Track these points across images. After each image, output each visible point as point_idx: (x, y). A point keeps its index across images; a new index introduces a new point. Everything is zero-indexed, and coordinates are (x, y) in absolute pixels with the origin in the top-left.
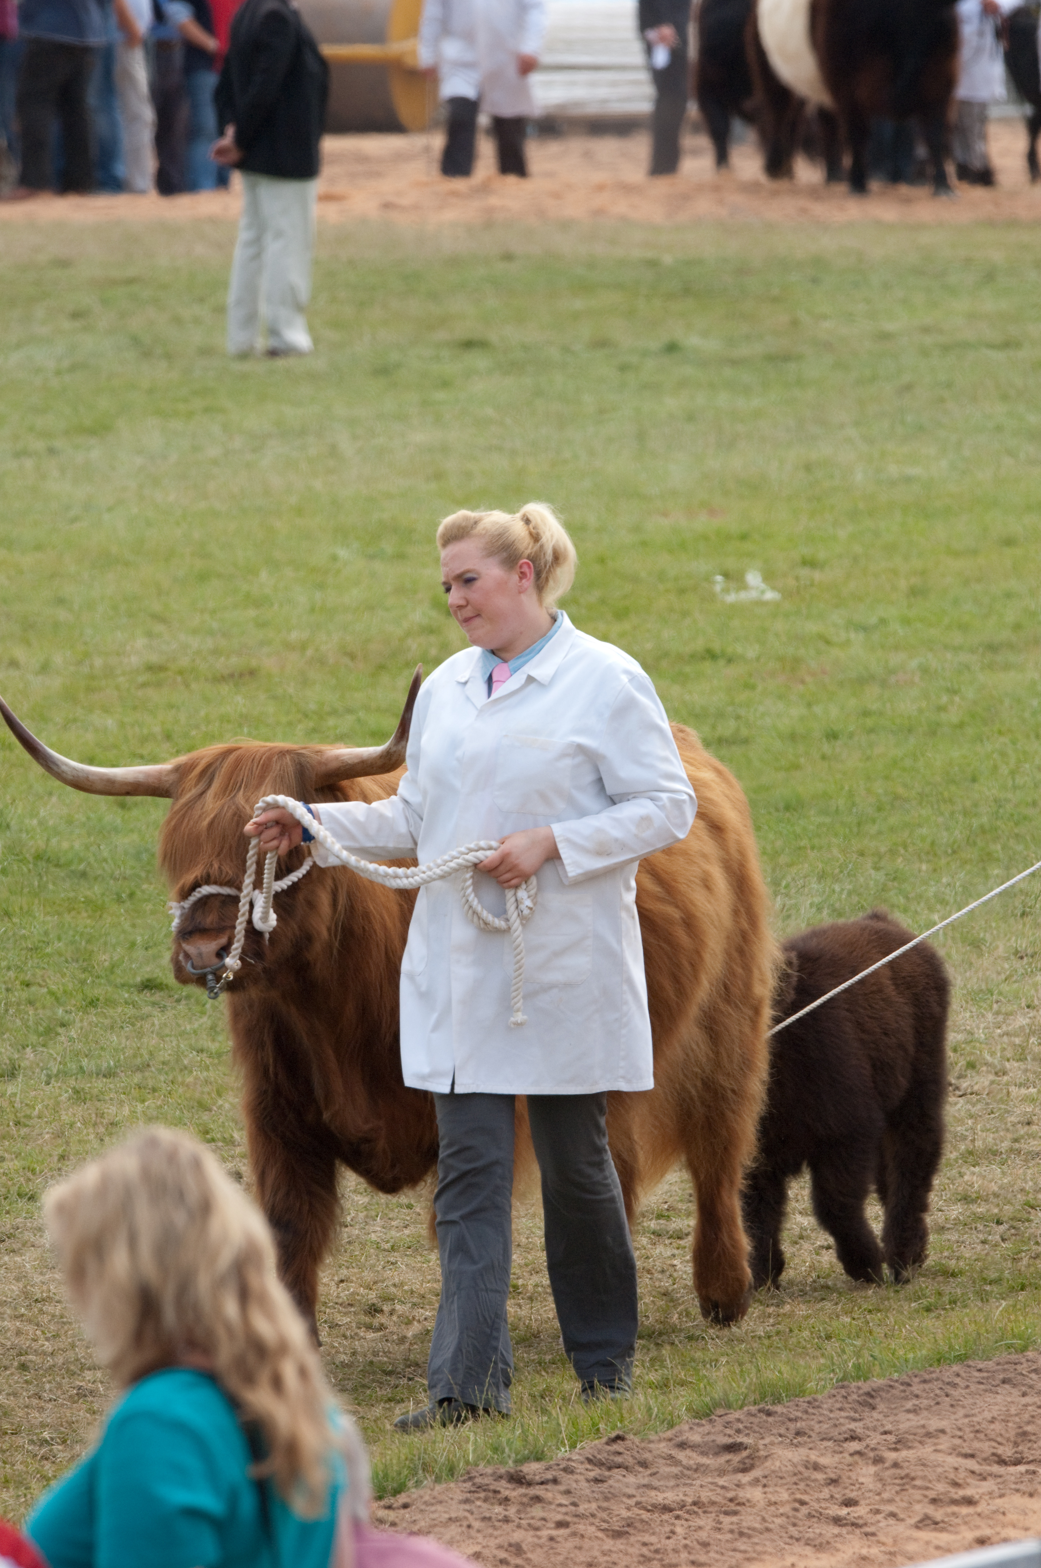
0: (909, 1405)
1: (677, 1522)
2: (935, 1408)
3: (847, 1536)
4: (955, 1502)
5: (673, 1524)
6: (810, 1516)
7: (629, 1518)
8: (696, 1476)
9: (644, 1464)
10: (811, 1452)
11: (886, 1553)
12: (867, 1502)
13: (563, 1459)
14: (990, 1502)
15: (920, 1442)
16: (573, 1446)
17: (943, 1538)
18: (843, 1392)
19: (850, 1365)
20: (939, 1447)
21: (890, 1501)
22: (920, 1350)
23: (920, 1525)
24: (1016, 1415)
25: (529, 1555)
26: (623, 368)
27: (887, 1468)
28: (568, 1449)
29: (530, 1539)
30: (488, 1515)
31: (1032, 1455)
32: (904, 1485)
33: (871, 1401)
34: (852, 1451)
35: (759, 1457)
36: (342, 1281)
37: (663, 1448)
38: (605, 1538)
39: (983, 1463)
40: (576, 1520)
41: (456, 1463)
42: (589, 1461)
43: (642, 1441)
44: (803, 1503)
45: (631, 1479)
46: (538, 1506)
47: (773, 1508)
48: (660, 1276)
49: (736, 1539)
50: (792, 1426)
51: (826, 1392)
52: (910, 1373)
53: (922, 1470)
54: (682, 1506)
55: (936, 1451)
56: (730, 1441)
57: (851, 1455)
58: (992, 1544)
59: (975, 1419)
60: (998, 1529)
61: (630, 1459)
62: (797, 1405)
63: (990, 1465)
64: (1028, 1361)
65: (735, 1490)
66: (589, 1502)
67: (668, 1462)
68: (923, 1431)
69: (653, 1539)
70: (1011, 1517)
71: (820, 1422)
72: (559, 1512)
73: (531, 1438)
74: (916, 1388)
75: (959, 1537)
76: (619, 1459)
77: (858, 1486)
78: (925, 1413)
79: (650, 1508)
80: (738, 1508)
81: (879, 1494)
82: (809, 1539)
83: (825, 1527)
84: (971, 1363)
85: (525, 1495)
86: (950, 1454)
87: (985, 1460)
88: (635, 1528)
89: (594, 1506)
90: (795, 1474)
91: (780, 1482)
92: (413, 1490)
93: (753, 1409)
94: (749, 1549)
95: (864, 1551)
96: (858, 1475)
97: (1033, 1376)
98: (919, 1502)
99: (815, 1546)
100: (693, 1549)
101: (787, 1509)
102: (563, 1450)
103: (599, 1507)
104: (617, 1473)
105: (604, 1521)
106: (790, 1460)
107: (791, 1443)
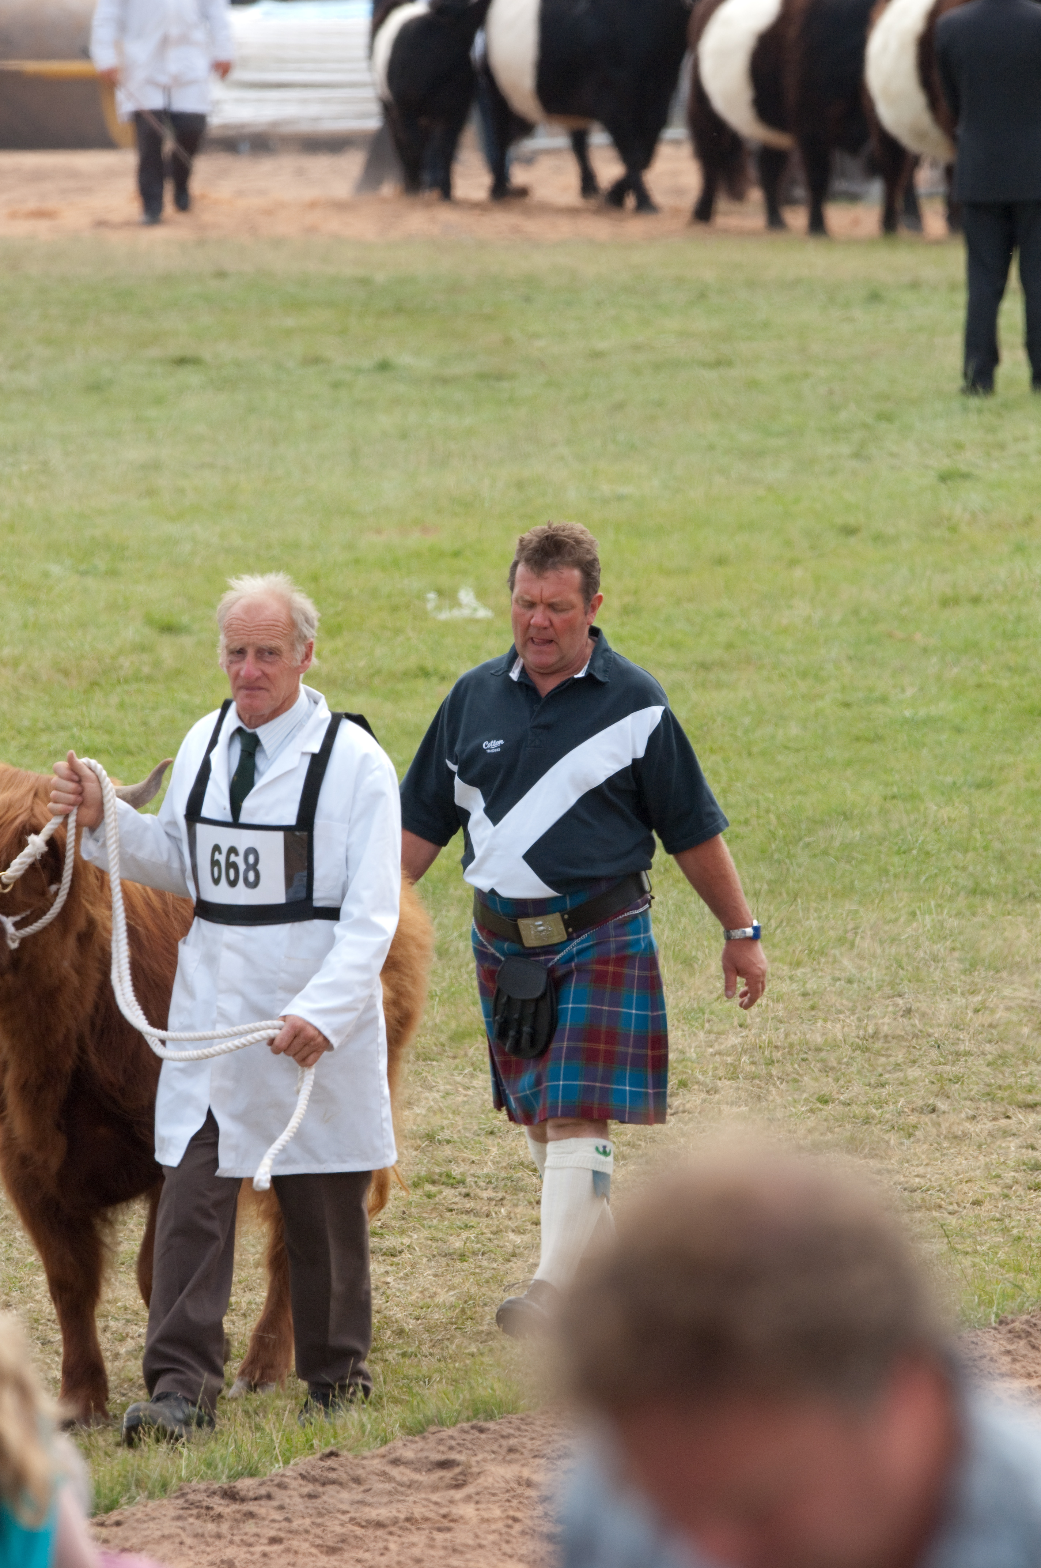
1: (390, 1538)
5: (386, 1540)
6: (523, 1533)
7: (342, 1534)
8: (409, 1492)
9: (357, 1480)
10: (524, 1468)
13: (277, 1475)
16: (286, 1462)
26: (336, 385)
28: (281, 1464)
29: (243, 1556)
30: (200, 1531)
35: (472, 1474)
37: (377, 1464)
38: (319, 1554)
40: (289, 1536)
41: (169, 1479)
42: (303, 1477)
43: (356, 1457)
44: (515, 1520)
45: (345, 1495)
46: (251, 1521)
47: (485, 1526)
49: (449, 1556)
50: (505, 1443)
54: (395, 1522)
56: (443, 1457)
61: (344, 1476)
62: (510, 1423)
65: (448, 1506)
66: (303, 1517)
67: (382, 1478)
69: (367, 1556)
71: (532, 1439)
72: (272, 1528)
73: (244, 1454)
76: (333, 1475)
79: (364, 1524)
80: (452, 1525)
82: (522, 1555)
85: (239, 1511)
89: (308, 1521)
90: (508, 1491)
91: (493, 1498)
92: (126, 1507)
93: (466, 1426)
101: (500, 1525)
102: (277, 1466)
103: (313, 1523)
104: (331, 1489)
105: (318, 1537)
106: (502, 1477)
107: (504, 1460)
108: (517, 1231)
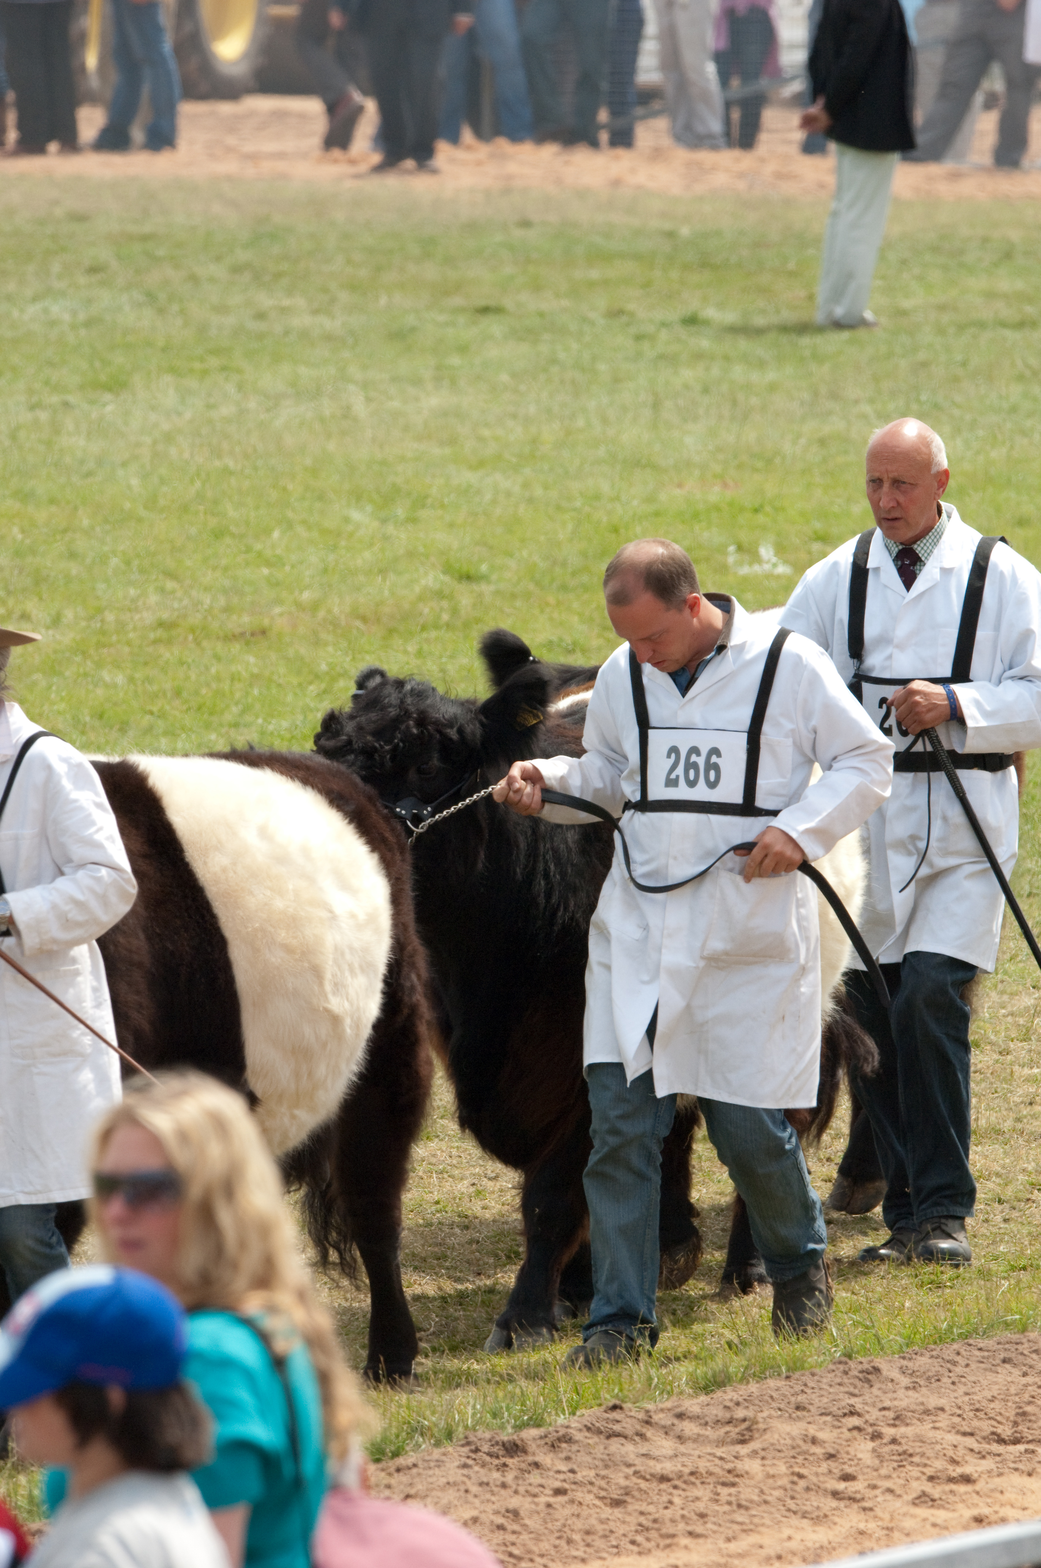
1: (675, 1492)
2: (935, 1385)
3: (845, 1510)
4: (951, 1480)
5: (671, 1494)
6: (808, 1489)
7: (627, 1487)
9: (642, 1434)
10: (810, 1426)
11: (883, 1528)
12: (866, 1477)
13: (562, 1426)
14: (989, 1480)
15: (919, 1420)
16: (573, 1414)
17: (941, 1515)
18: (844, 1367)
20: (937, 1425)
21: (888, 1477)
23: (917, 1501)
24: (1016, 1395)
25: (527, 1521)
26: (639, 337)
27: (885, 1444)
28: (567, 1416)
29: (527, 1506)
30: (485, 1480)
31: (1031, 1434)
32: (901, 1461)
33: (870, 1377)
34: (850, 1426)
35: (758, 1430)
37: (663, 1418)
38: (603, 1507)
39: (982, 1441)
40: (573, 1487)
41: (454, 1428)
42: (588, 1429)
44: (801, 1476)
45: (629, 1448)
46: (537, 1472)
47: (771, 1481)
49: (734, 1511)
50: (791, 1399)
51: (825, 1367)
53: (921, 1447)
54: (680, 1476)
55: (935, 1428)
56: (729, 1413)
57: (850, 1430)
58: (989, 1524)
59: (975, 1398)
60: (996, 1508)
61: (628, 1429)
62: (797, 1380)
63: (989, 1443)
64: (1029, 1341)
65: (733, 1462)
66: (588, 1469)
67: (667, 1432)
68: (922, 1407)
69: (651, 1509)
70: (1009, 1496)
71: (820, 1396)
72: (557, 1479)
73: (531, 1404)
75: (956, 1515)
76: (617, 1428)
77: (856, 1461)
78: (924, 1390)
79: (648, 1477)
80: (737, 1480)
81: (876, 1470)
82: (806, 1512)
83: (823, 1500)
84: (971, 1341)
85: (523, 1463)
86: (950, 1432)
87: (984, 1438)
88: (633, 1497)
89: (592, 1473)
90: (793, 1448)
91: (779, 1454)
92: (411, 1453)
94: (747, 1521)
95: (862, 1526)
96: (856, 1450)
97: (1034, 1356)
98: (918, 1479)
99: (812, 1519)
100: (690, 1519)
101: (785, 1482)
102: (562, 1416)
103: (597, 1475)
104: (616, 1442)
105: (602, 1489)
106: (788, 1434)
107: (790, 1417)
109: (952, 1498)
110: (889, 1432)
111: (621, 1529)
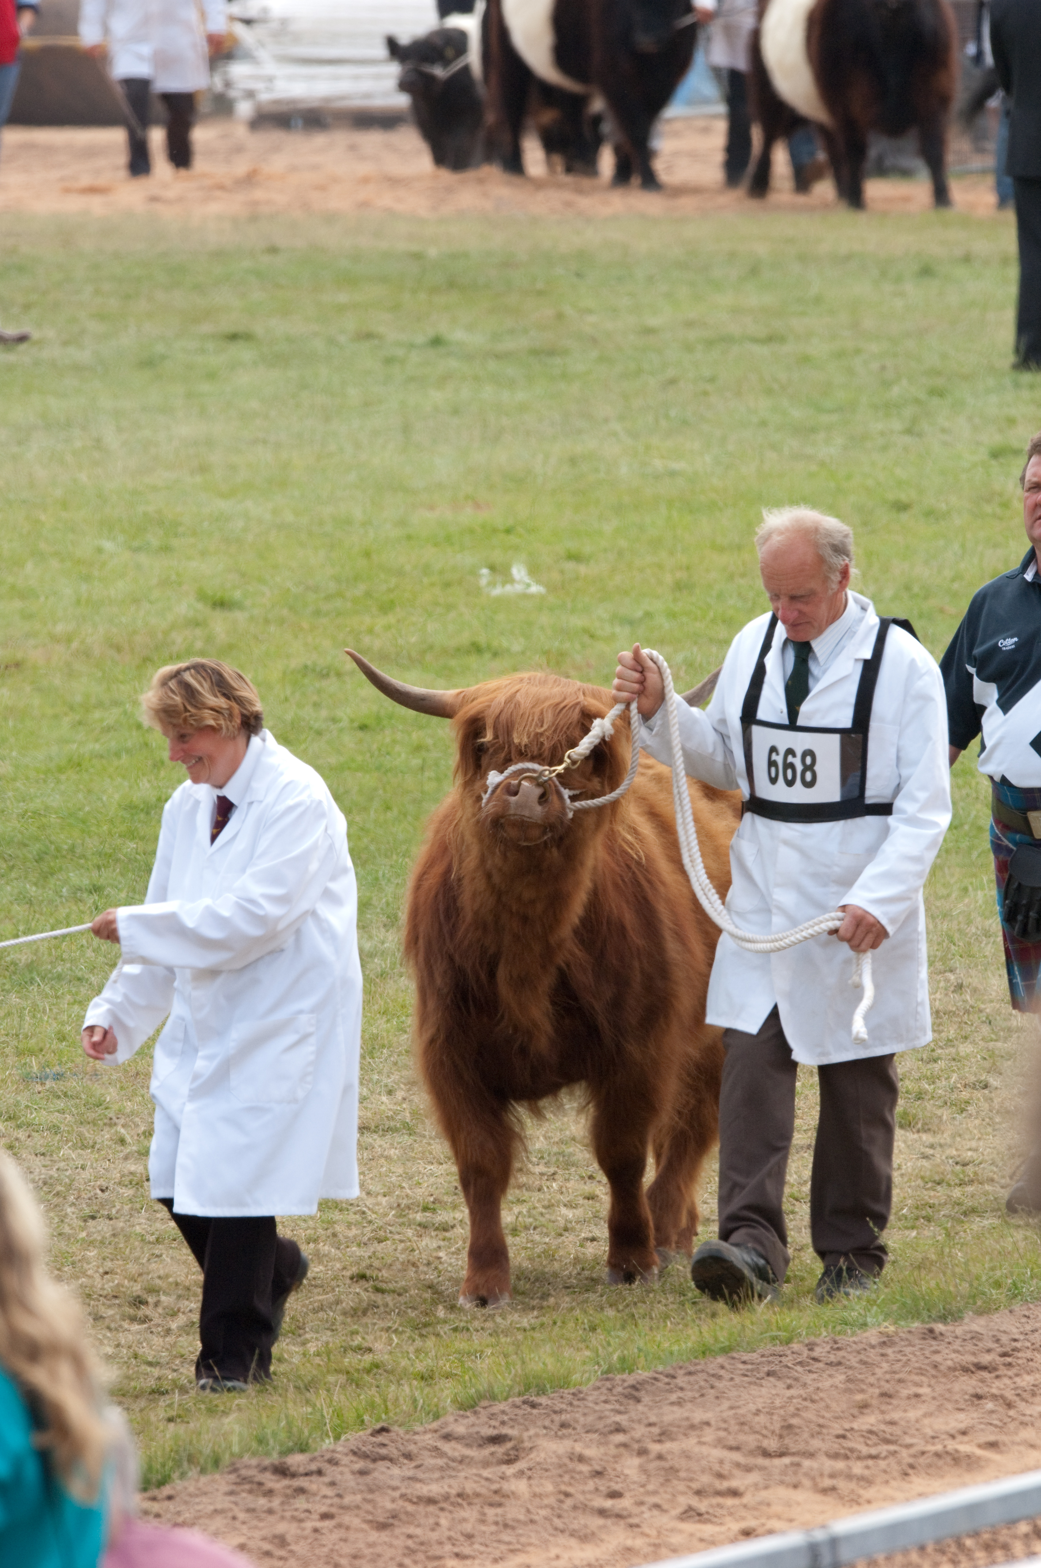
0: (674, 1397)
1: (442, 1514)
2: (699, 1400)
3: (612, 1527)
4: (719, 1494)
5: (437, 1516)
6: (575, 1508)
7: (394, 1510)
8: (460, 1467)
9: (408, 1456)
10: (576, 1443)
11: (650, 1545)
13: (328, 1451)
14: (755, 1493)
15: (685, 1435)
16: (337, 1438)
17: (708, 1530)
18: (608, 1384)
19: (615, 1357)
20: (703, 1439)
21: (655, 1493)
22: (686, 1343)
23: (684, 1516)
24: (781, 1408)
25: (293, 1547)
26: (389, 361)
27: (651, 1461)
28: (332, 1440)
29: (294, 1531)
30: (252, 1506)
31: (796, 1447)
32: (668, 1476)
33: (636, 1394)
34: (617, 1443)
35: (524, 1449)
36: (106, 1273)
37: (429, 1439)
38: (370, 1530)
39: (748, 1455)
40: (341, 1511)
41: (221, 1455)
42: (354, 1453)
43: (407, 1432)
44: (567, 1495)
45: (396, 1471)
46: (302, 1497)
47: (538, 1500)
48: (425, 1269)
49: (501, 1531)
50: (556, 1418)
51: (591, 1383)
52: (674, 1364)
53: (686, 1462)
54: (446, 1497)
55: (700, 1443)
56: (495, 1432)
57: (617, 1447)
58: (757, 1536)
59: (740, 1411)
60: (763, 1521)
61: (395, 1452)
62: (562, 1397)
63: (755, 1457)
64: (792, 1353)
65: (500, 1482)
66: (354, 1493)
67: (434, 1454)
68: (688, 1423)
69: (418, 1531)
70: (776, 1508)
71: (585, 1415)
72: (323, 1504)
73: (295, 1430)
74: (681, 1381)
75: (723, 1529)
76: (383, 1451)
77: (622, 1478)
78: (689, 1406)
79: (415, 1500)
80: (503, 1500)
81: (643, 1486)
82: (574, 1530)
83: (590, 1518)
84: (735, 1355)
85: (289, 1487)
86: (715, 1447)
87: (750, 1452)
88: (400, 1520)
89: (358, 1498)
90: (560, 1466)
91: (545, 1474)
92: (178, 1482)
93: (518, 1400)
94: (515, 1541)
95: (629, 1543)
96: (623, 1466)
97: (799, 1368)
98: (683, 1493)
99: (580, 1537)
100: (457, 1541)
101: (552, 1501)
102: (327, 1441)
103: (365, 1500)
104: (381, 1465)
105: (368, 1512)
106: (555, 1452)
107: (556, 1435)
108: (569, 1205)
109: (719, 1512)
110: (655, 1448)
111: (389, 1553)
